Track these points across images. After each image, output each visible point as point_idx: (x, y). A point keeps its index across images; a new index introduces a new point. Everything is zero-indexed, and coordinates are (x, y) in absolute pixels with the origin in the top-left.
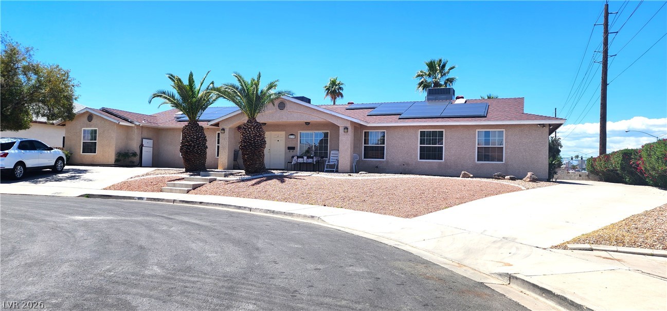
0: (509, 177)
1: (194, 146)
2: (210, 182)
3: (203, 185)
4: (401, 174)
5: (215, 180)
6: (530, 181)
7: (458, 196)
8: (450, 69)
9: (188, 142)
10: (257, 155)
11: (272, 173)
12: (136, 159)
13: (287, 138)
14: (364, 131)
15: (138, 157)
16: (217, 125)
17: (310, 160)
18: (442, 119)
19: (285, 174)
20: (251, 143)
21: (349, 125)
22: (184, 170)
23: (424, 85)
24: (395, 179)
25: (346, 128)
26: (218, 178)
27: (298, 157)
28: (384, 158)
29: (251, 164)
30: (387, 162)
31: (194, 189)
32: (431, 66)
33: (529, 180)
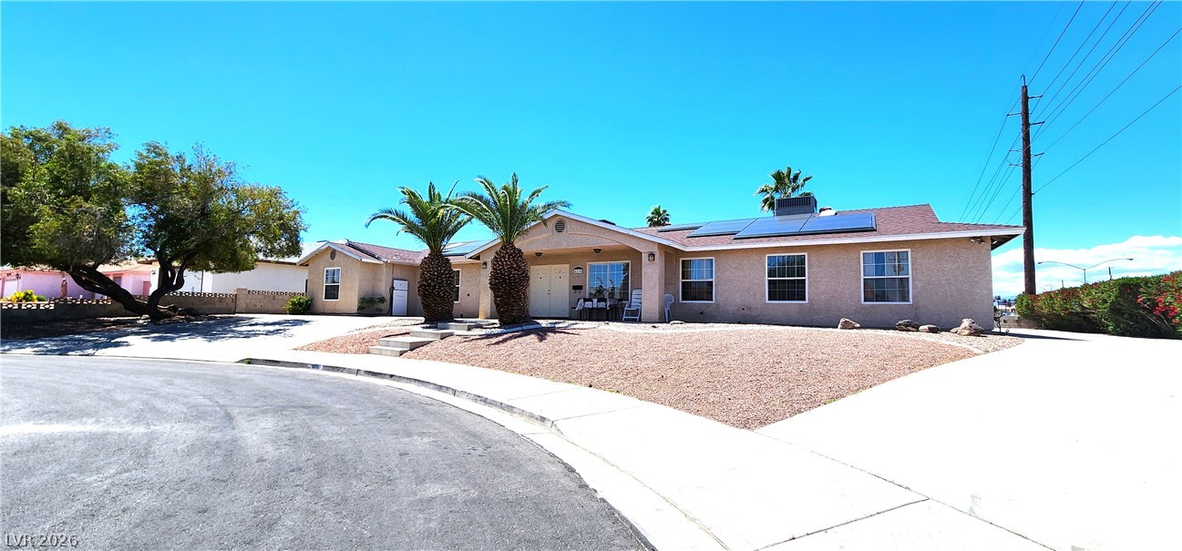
0: (926, 327)
1: (435, 286)
2: (442, 339)
3: (429, 342)
4: (739, 323)
5: (452, 334)
6: (970, 334)
7: (851, 369)
8: (804, 181)
9: (426, 281)
10: (513, 297)
11: (538, 323)
13: (571, 273)
14: (681, 260)
16: (477, 258)
17: (602, 305)
18: (804, 237)
19: (557, 326)
20: (504, 279)
21: (655, 250)
22: (423, 319)
23: (770, 203)
24: (728, 334)
25: (652, 255)
26: (457, 332)
27: (585, 300)
29: (506, 311)
30: (717, 305)
31: (411, 350)
32: (779, 177)
33: (967, 332)
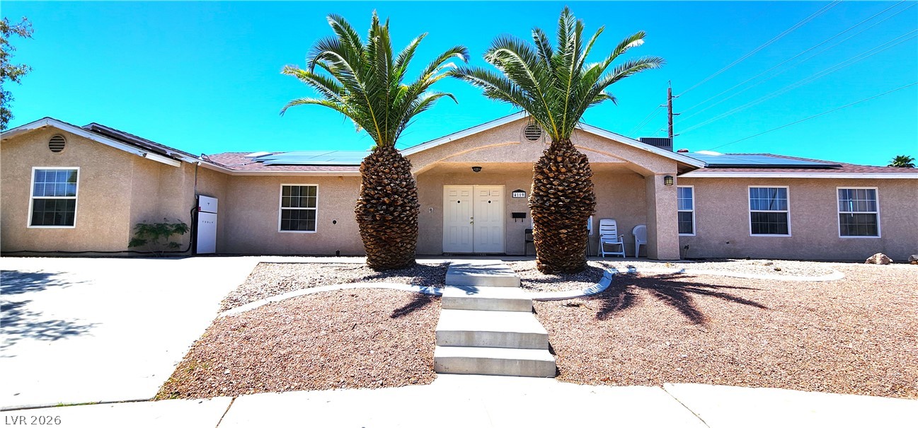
12: (183, 239)
15: (187, 235)
28: (692, 232)
